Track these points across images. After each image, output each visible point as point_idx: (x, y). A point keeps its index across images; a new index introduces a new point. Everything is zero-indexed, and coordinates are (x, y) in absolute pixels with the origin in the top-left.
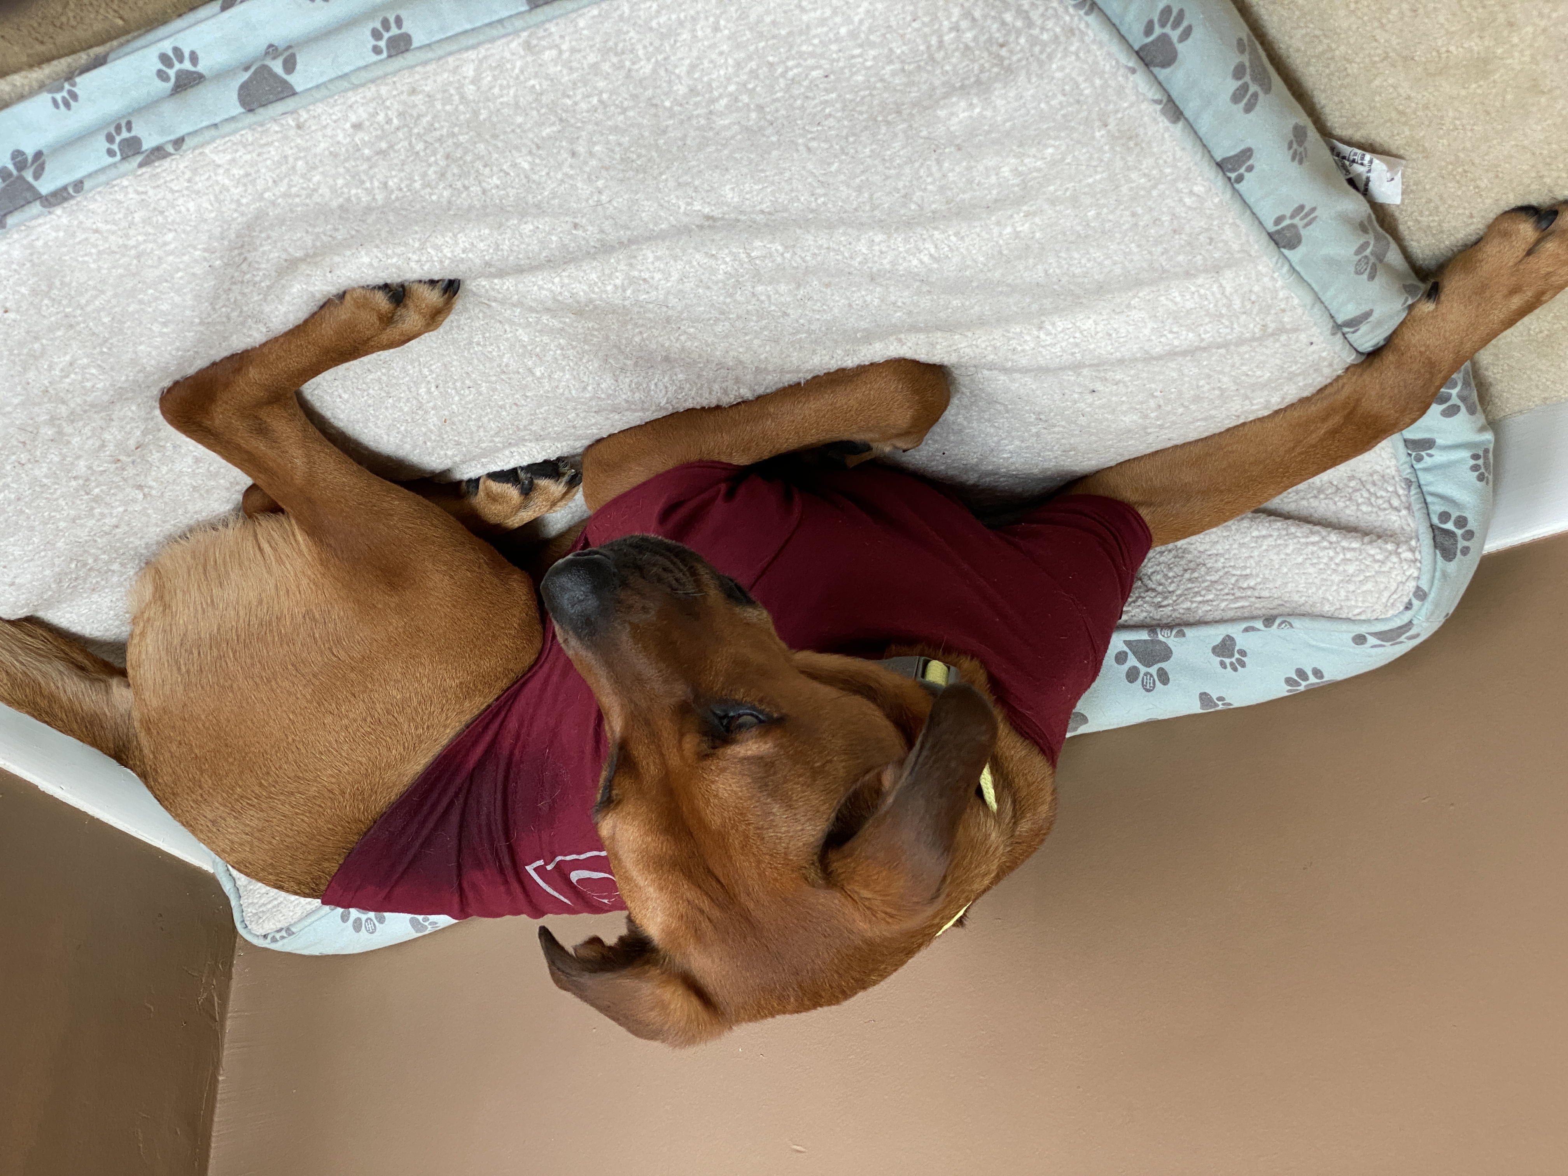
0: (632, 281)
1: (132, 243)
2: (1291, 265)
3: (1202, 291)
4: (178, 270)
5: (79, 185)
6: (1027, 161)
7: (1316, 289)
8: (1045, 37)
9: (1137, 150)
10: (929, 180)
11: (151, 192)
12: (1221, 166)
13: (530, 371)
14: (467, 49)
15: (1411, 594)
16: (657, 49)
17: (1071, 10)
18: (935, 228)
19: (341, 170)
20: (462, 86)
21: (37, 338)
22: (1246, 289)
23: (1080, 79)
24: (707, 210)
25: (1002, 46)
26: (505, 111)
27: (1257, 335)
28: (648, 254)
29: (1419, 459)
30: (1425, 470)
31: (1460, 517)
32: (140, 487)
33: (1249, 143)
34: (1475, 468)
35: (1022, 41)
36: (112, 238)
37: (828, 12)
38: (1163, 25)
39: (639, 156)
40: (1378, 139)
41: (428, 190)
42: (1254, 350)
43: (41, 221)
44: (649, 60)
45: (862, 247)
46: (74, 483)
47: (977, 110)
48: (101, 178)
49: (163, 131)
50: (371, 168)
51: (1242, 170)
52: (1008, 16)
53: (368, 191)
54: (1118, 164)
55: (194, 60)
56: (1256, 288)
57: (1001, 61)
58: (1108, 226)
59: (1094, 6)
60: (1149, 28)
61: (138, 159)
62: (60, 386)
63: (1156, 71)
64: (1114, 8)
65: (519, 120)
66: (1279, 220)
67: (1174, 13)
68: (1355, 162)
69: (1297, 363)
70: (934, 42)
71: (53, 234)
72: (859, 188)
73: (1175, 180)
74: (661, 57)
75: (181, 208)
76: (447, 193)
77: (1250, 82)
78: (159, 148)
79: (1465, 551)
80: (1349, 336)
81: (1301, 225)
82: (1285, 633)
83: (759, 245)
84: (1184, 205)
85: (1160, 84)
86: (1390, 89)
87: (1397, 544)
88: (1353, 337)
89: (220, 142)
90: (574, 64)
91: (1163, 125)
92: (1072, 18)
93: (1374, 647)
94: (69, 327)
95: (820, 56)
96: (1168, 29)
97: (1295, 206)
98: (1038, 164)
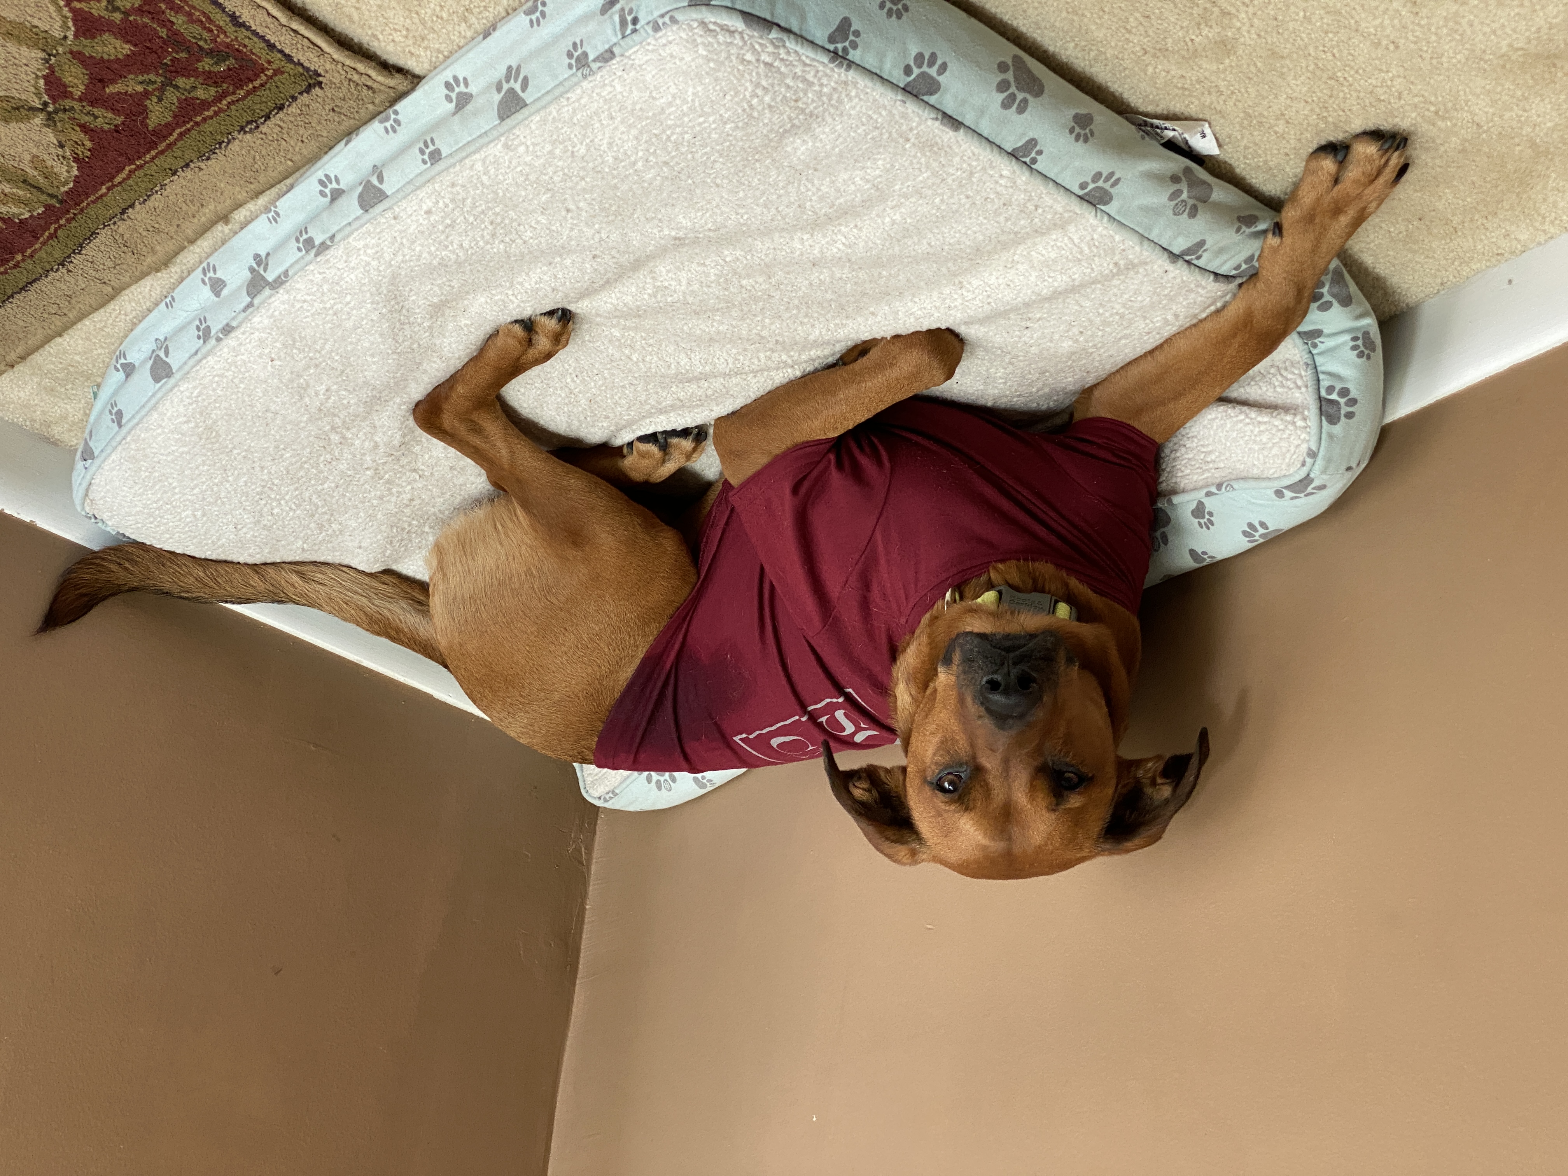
0: (658, 289)
1: (328, 305)
2: (1109, 215)
3: (1059, 244)
4: (363, 319)
5: (286, 273)
6: (868, 171)
7: (1141, 231)
8: (825, 90)
9: (943, 153)
10: (810, 193)
11: (327, 272)
12: (1013, 155)
13: (629, 357)
14: (474, 153)
15: (1305, 454)
16: (584, 136)
17: (836, 70)
18: (839, 224)
19: (431, 241)
20: (480, 177)
21: (299, 376)
22: (1088, 238)
23: (870, 113)
24: (673, 233)
25: (796, 101)
26: (512, 189)
27: (1114, 271)
28: (662, 268)
29: (1315, 346)
30: (1319, 354)
31: (1342, 388)
32: (415, 470)
33: (1031, 135)
34: (1354, 348)
35: (810, 95)
36: (316, 304)
37: (670, 99)
38: (920, 66)
39: (611, 205)
40: (1177, 110)
41: (489, 246)
42: (1124, 282)
43: (273, 299)
44: (581, 143)
45: (797, 244)
46: (368, 472)
47: (810, 144)
48: (297, 267)
49: (323, 232)
50: (447, 237)
51: (1033, 155)
52: (789, 81)
53: (453, 252)
54: (935, 165)
55: (337, 181)
56: (1095, 236)
57: (803, 111)
58: (954, 207)
59: (851, 64)
60: (908, 71)
61: (314, 251)
62: (328, 405)
63: (926, 98)
64: (870, 62)
65: (523, 193)
66: (1083, 186)
67: (927, 57)
68: (1166, 128)
69: (1166, 288)
70: (746, 106)
71: (283, 307)
72: (766, 206)
73: (984, 169)
74: (588, 141)
75: (348, 279)
76: (502, 246)
77: (1016, 92)
78: (323, 243)
79: (1350, 415)
80: (1195, 262)
81: (1107, 186)
82: (1232, 494)
83: (726, 252)
84: (1001, 185)
85: (933, 106)
86: (1164, 74)
87: (1295, 415)
88: (1201, 263)
89: (356, 234)
90: (539, 153)
91: (951, 133)
92: (839, 75)
93: (1292, 498)
94: (316, 366)
95: (682, 125)
96: (925, 68)
97: (1093, 173)
98: (878, 172)
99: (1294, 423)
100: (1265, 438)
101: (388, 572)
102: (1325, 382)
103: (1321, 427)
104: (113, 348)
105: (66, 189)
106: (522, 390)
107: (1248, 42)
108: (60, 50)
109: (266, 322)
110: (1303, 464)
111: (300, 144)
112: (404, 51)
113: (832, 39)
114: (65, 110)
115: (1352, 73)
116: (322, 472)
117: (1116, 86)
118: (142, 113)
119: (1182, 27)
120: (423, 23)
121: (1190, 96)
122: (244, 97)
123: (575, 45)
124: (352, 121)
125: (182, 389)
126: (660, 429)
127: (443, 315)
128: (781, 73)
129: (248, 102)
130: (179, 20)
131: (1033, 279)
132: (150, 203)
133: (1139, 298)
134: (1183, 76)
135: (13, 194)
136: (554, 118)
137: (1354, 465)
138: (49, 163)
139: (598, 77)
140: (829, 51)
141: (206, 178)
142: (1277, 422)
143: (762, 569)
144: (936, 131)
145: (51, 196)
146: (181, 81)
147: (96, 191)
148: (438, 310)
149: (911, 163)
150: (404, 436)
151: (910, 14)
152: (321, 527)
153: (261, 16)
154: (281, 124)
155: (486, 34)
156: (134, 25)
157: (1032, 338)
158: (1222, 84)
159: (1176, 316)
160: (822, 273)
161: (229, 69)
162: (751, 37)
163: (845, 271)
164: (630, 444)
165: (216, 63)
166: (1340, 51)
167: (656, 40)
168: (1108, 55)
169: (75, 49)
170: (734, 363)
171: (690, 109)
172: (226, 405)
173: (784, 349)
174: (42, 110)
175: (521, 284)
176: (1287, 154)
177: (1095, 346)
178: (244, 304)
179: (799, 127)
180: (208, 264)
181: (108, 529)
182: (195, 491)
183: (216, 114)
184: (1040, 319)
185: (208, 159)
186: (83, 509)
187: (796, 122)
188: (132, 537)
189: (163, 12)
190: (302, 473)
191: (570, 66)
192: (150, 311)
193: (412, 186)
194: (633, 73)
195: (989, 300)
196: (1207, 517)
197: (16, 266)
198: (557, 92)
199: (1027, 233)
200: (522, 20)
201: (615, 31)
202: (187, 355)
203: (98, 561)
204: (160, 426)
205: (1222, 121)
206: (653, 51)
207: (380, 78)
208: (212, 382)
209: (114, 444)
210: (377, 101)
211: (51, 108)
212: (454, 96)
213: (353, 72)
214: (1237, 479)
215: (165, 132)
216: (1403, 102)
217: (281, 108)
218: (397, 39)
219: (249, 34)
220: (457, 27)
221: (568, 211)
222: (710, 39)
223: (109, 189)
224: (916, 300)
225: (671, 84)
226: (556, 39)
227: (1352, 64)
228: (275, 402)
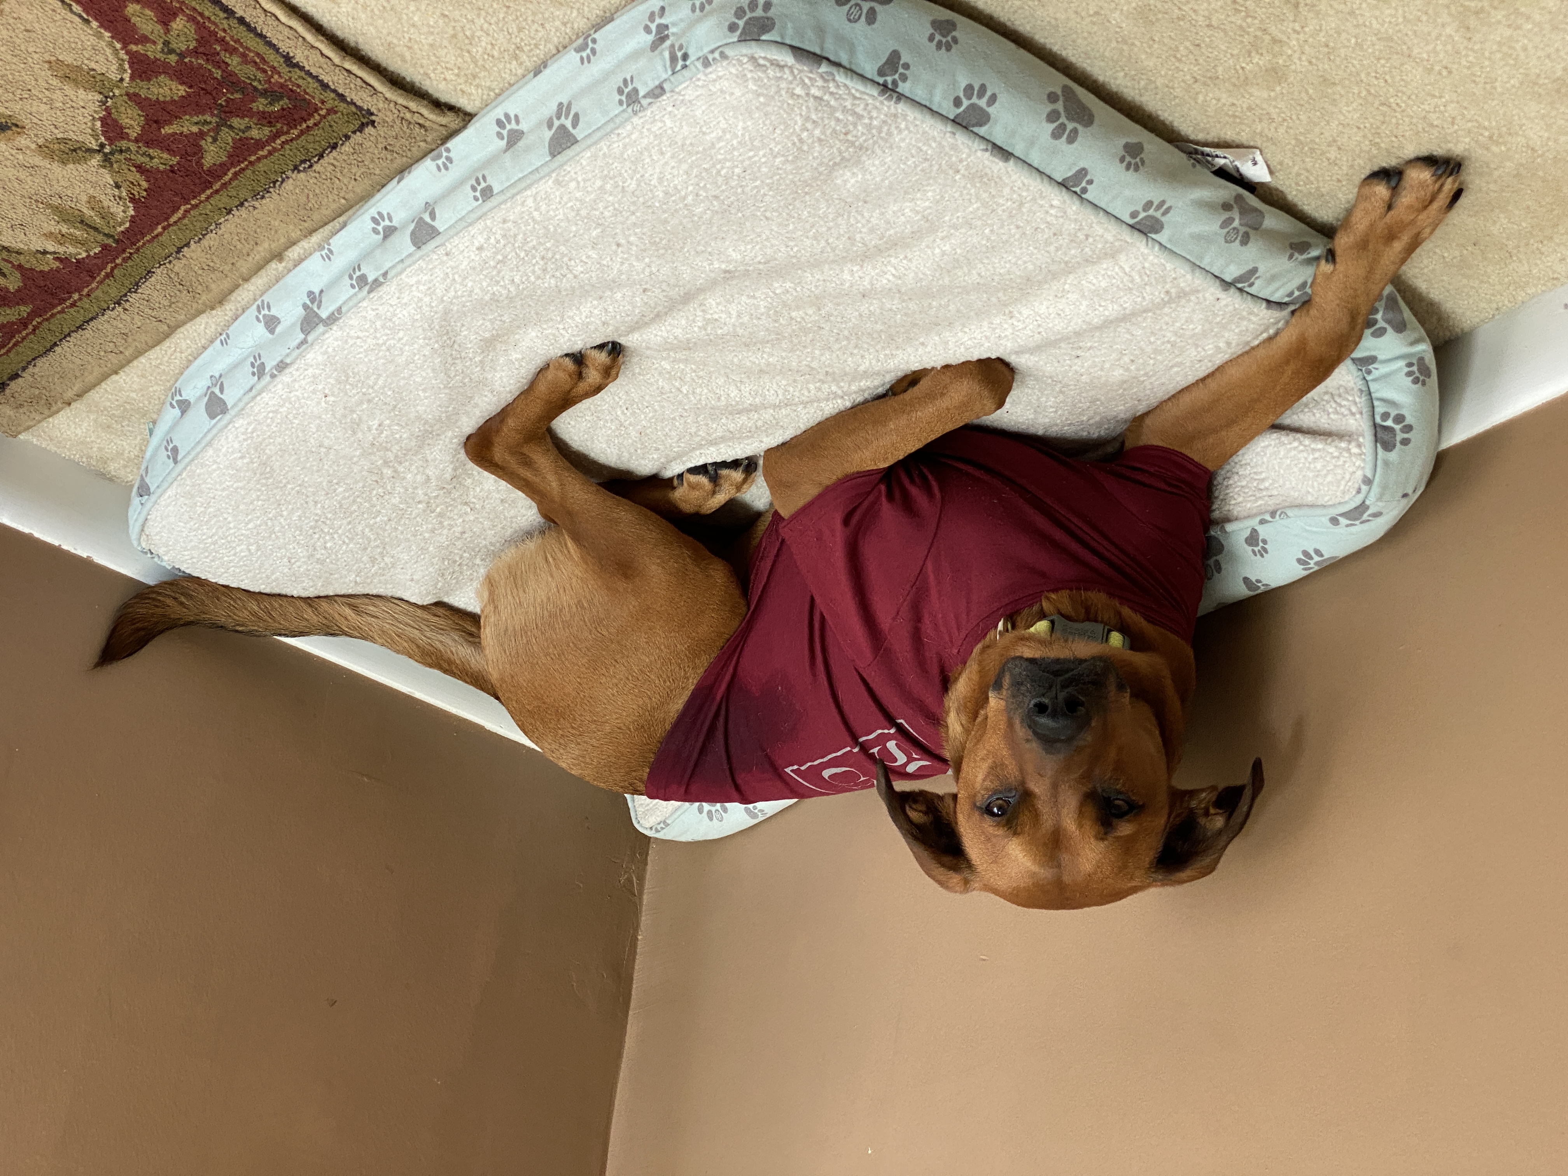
0: (708, 322)
1: (381, 342)
2: (1160, 244)
3: (1110, 273)
4: (415, 355)
5: (339, 310)
6: (918, 203)
7: (1191, 259)
8: (875, 123)
9: (993, 184)
10: (859, 225)
11: (381, 308)
12: (1063, 185)
13: (679, 390)
14: (525, 189)
15: (1360, 482)
16: (634, 171)
17: (886, 102)
18: (889, 256)
19: (482, 277)
20: (531, 213)
21: (353, 411)
22: (1139, 267)
23: (920, 145)
24: (723, 266)
25: (846, 134)
26: (562, 224)
27: (1166, 299)
28: (713, 302)
29: (1369, 372)
30: (1373, 380)
31: (1398, 415)
32: (466, 503)
33: (1081, 164)
34: (1409, 374)
35: (860, 128)
36: (369, 340)
37: (720, 134)
38: (969, 98)
39: (661, 239)
40: (1228, 137)
41: (540, 281)
42: (1175, 310)
43: (327, 335)
44: (632, 179)
45: (846, 276)
46: (420, 506)
47: (860, 176)
48: (351, 304)
49: (377, 269)
50: (499, 272)
51: (1084, 184)
52: (839, 115)
53: (504, 287)
54: (985, 195)
55: (390, 219)
56: (1147, 265)
57: (853, 144)
58: (1004, 238)
59: (901, 97)
60: (957, 102)
61: (367, 288)
62: (380, 440)
63: (975, 129)
64: (920, 95)
65: (574, 228)
66: (1134, 215)
67: (976, 88)
68: (1217, 156)
69: (1218, 315)
70: (796, 140)
71: (336, 343)
72: (815, 238)
73: (1034, 199)
74: (638, 176)
75: (400, 315)
76: (553, 281)
77: (1066, 122)
78: (376, 280)
79: (1405, 442)
80: (1247, 289)
81: (1158, 215)
82: (1285, 522)
83: (776, 285)
84: (1051, 215)
85: (983, 138)
86: (1214, 101)
87: (1350, 442)
88: (1253, 290)
89: (408, 270)
90: (589, 189)
91: (1001, 164)
92: (889, 107)
93: (1347, 526)
94: (369, 401)
95: (731, 160)
96: (975, 100)
97: (1144, 202)
98: (927, 204)
99: (1348, 450)
100: (1319, 466)
101: (439, 604)
102: (1380, 409)
103: (1376, 454)
104: (168, 384)
105: (122, 229)
106: (572, 423)
107: (1299, 69)
108: (117, 92)
109: (320, 358)
110: (1359, 491)
111: (353, 182)
112: (455, 90)
113: (881, 73)
114: (121, 151)
115: (1404, 98)
116: (374, 506)
117: (1166, 115)
118: (195, 154)
119: (1232, 55)
120: (475, 62)
121: (1241, 123)
122: (298, 137)
123: (625, 81)
124: (405, 159)
125: (237, 425)
126: (710, 461)
127: (494, 350)
128: (831, 107)
129: (302, 141)
130: (234, 62)
131: (1083, 308)
132: (205, 242)
133: (1191, 326)
134: (1233, 104)
135: (71, 235)
136: (604, 154)
137: (1410, 491)
138: (106, 204)
139: (648, 113)
140: (878, 84)
141: (258, 216)
142: (1332, 450)
143: (812, 600)
144: (986, 162)
145: (108, 236)
146: (236, 122)
147: (152, 231)
148: (489, 344)
149: (961, 195)
150: (455, 469)
151: (958, 46)
152: (373, 560)
153: (315, 57)
154: (335, 163)
155: (537, 72)
156: (190, 66)
157: (1083, 367)
158: (1272, 110)
159: (1228, 344)
160: (871, 304)
161: (283, 109)
162: (800, 71)
163: (895, 302)
164: (680, 476)
165: (271, 104)
166: (1392, 77)
167: (706, 75)
168: (1158, 84)
169: (132, 91)
170: (784, 394)
171: (740, 143)
172: (280, 440)
173: (834, 380)
174: (99, 151)
175: (572, 318)
176: (1339, 181)
177: (1146, 374)
178: (298, 341)
179: (848, 160)
180: (263, 301)
181: (164, 564)
182: (250, 526)
183: (270, 153)
184: (1091, 348)
185: (263, 197)
186: (139, 544)
187: (846, 155)
188: (188, 571)
189: (218, 54)
190: (355, 507)
191: (621, 103)
192: (205, 348)
193: (464, 223)
194: (682, 110)
195: (1041, 329)
196: (1261, 544)
197: (73, 305)
198: (608, 128)
199: (1078, 263)
200: (572, 57)
201: (665, 66)
202: (242, 392)
203: (154, 596)
204: (215, 462)
205: (1274, 147)
206: (703, 87)
207: (432, 117)
208: (266, 417)
209: (170, 479)
210: (429, 139)
211: (107, 149)
212: (505, 133)
213: (406, 111)
214: (1292, 507)
215: (219, 173)
216: (1456, 127)
217: (334, 147)
218: (448, 77)
219: (303, 74)
220: (508, 66)
221: (618, 245)
222: (760, 74)
223: (164, 228)
224: (966, 330)
225: (721, 118)
226: (607, 75)
227: (1404, 89)
228: (328, 438)
